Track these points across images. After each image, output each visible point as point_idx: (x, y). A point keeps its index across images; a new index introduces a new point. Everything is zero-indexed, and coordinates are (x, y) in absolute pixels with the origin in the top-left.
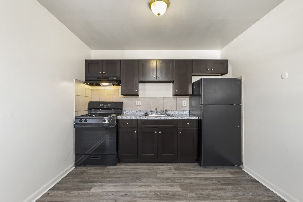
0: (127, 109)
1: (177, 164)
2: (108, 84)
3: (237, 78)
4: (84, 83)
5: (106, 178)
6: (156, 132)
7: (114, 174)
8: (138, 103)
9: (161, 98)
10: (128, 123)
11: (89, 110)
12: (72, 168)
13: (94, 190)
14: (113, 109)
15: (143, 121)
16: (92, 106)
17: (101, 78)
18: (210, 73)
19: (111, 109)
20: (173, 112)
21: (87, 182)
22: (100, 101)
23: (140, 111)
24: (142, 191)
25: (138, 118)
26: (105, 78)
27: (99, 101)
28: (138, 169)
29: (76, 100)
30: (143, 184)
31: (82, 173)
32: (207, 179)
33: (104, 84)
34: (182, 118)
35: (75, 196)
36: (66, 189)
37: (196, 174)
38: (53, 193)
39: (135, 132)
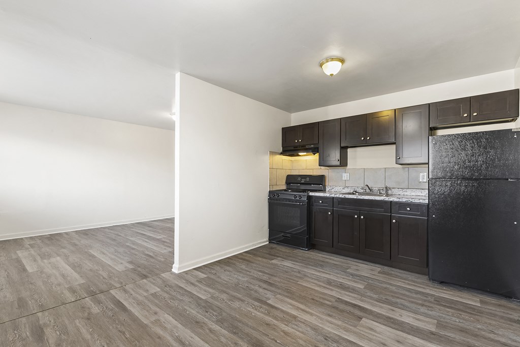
0: (330, 184)
1: (389, 268)
2: (305, 153)
3: (512, 129)
4: (281, 154)
5: (290, 257)
6: (356, 216)
7: (300, 256)
8: (345, 176)
9: (381, 169)
10: (321, 202)
11: (287, 184)
12: (265, 242)
13: (273, 261)
14: (313, 184)
15: (339, 200)
16: (291, 180)
17: (297, 147)
18: (470, 122)
19: (311, 184)
20: (401, 192)
21: (272, 255)
22: (300, 174)
23: (348, 187)
24: (316, 275)
25: (333, 195)
26: (302, 147)
27: (298, 174)
28: (330, 259)
29: (271, 173)
30: (323, 271)
31: (272, 248)
32: (417, 293)
33: (300, 154)
34: (398, 200)
35: (259, 261)
36: (254, 255)
37: (409, 284)
38: (245, 254)
39: (330, 213)
